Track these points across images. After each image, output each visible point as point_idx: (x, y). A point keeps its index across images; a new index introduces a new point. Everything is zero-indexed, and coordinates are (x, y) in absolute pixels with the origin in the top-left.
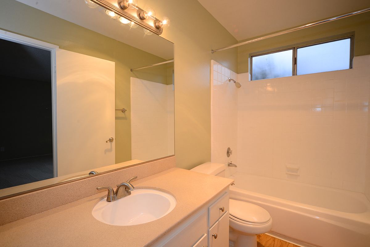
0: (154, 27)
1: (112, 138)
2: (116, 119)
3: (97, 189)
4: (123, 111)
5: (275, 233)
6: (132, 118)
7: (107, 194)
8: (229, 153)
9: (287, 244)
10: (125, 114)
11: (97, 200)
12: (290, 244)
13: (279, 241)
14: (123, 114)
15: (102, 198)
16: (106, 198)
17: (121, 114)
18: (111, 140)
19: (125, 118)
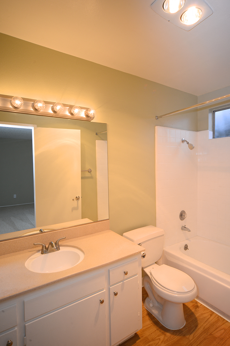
0: (85, 117)
1: (78, 196)
2: (81, 179)
3: (34, 244)
4: (90, 171)
5: (215, 307)
6: (98, 177)
7: (42, 248)
8: (182, 216)
9: (224, 322)
10: (91, 174)
11: (35, 251)
12: (227, 323)
13: (217, 317)
14: (89, 173)
15: (39, 251)
16: (41, 251)
17: (87, 174)
18: (77, 198)
19: (91, 177)
